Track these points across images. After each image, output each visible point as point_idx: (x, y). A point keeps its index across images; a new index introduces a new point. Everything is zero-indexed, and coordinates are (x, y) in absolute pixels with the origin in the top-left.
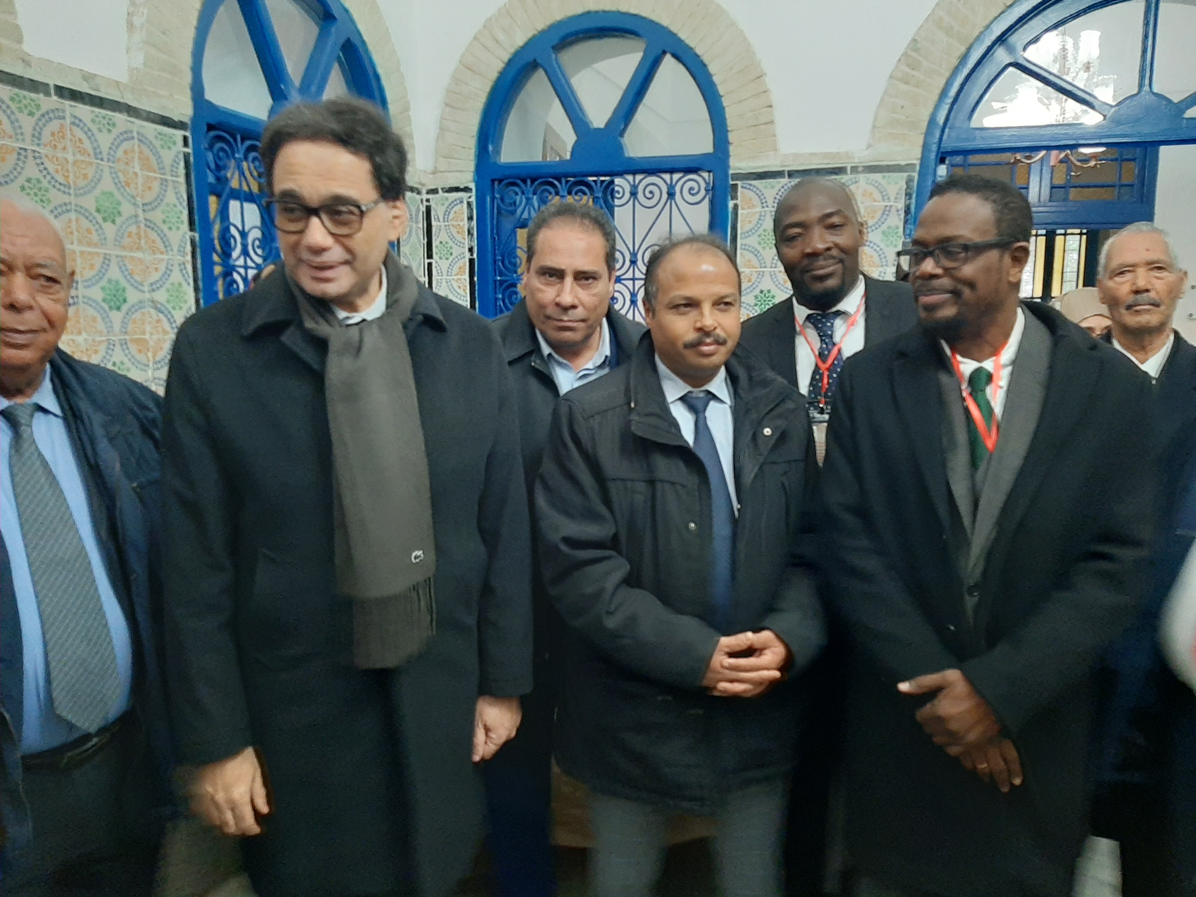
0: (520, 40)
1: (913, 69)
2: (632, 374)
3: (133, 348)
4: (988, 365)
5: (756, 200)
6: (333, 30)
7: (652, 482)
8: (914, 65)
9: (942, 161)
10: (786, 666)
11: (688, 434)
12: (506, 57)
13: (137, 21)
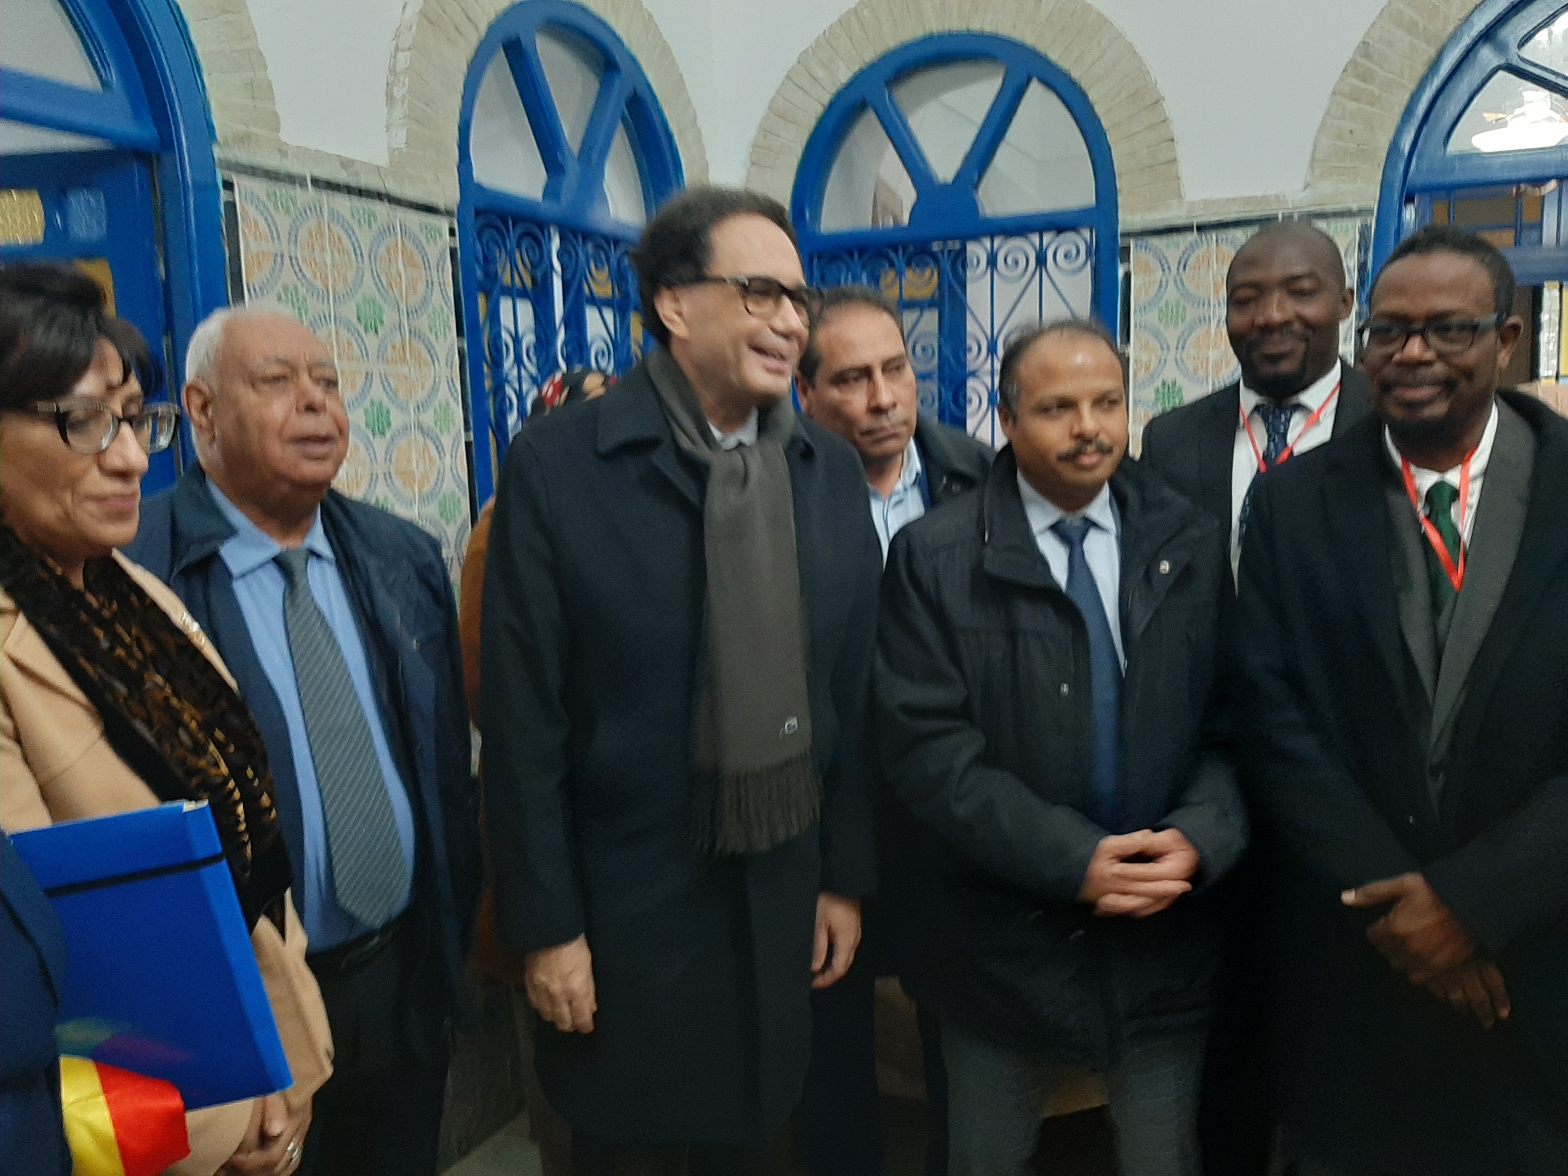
0: (844, 76)
1: (1365, 81)
2: (986, 500)
3: (397, 481)
4: (1453, 477)
5: (1154, 264)
6: (617, 84)
7: (1012, 635)
8: (1365, 77)
9: (1409, 199)
10: (1196, 876)
11: (1060, 572)
12: (826, 98)
13: (398, 92)
